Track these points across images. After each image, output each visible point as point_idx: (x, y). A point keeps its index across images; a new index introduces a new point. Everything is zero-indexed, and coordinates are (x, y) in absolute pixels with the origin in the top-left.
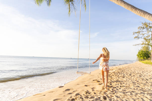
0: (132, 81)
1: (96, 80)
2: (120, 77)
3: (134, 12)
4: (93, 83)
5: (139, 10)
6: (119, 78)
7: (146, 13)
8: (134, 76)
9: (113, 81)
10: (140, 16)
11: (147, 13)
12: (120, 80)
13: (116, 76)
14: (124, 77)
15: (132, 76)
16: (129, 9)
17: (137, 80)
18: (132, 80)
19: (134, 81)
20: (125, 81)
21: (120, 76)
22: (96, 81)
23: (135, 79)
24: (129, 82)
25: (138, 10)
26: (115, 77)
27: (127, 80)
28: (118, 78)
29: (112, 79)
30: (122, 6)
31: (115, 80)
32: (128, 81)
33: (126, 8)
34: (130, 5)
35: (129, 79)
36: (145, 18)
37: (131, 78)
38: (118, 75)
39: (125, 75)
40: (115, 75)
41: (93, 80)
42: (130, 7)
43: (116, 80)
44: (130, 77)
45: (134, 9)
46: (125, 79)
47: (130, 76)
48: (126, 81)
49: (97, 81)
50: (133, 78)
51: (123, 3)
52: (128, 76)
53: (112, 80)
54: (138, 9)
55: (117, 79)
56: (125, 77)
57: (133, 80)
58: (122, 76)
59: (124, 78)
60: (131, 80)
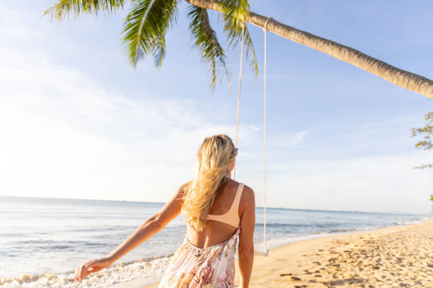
0: (399, 280)
1: (290, 274)
2: (366, 266)
3: (387, 77)
4: (278, 282)
5: (402, 72)
6: (361, 270)
7: (424, 80)
8: (411, 264)
9: (340, 278)
10: (407, 88)
11: (427, 80)
12: (362, 275)
13: (352, 262)
14: (377, 268)
15: (403, 266)
16: (375, 71)
17: (419, 278)
18: (401, 277)
19: (405, 282)
20: (378, 281)
21: (366, 262)
22: (288, 278)
23: (412, 275)
24: (389, 282)
25: (398, 74)
26: (349, 267)
27: (384, 277)
28: (357, 269)
29: (340, 272)
30: (354, 64)
31: (347, 276)
32: (388, 280)
33: (365, 69)
34: (376, 61)
35: (393, 274)
36: (422, 93)
37: (401, 272)
38: (359, 260)
39: (381, 262)
40: (350, 260)
41: (282, 275)
42: (376, 65)
43: (350, 277)
44: (398, 267)
45: (388, 72)
46: (378, 274)
47: (396, 265)
48: (380, 278)
49: (293, 278)
50: (405, 270)
51: (356, 57)
52: (390, 265)
53: (336, 275)
54: (400, 70)
55: (353, 274)
56: (382, 268)
57: (403, 279)
58: (371, 263)
59: (376, 271)
60: (396, 278)
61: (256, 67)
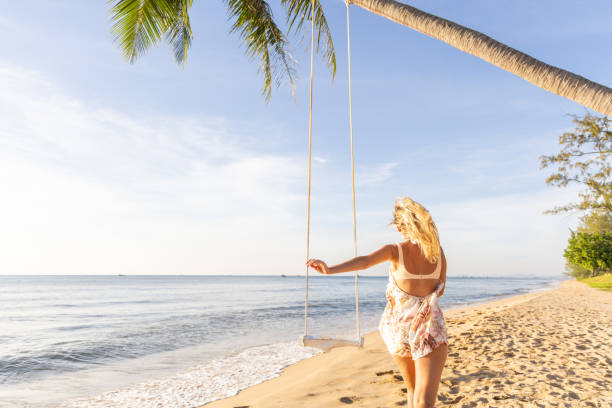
0: (544, 370)
1: (391, 372)
2: (495, 353)
3: (529, 77)
4: (375, 385)
5: (551, 69)
6: (489, 359)
7: (582, 81)
8: (555, 347)
9: (463, 373)
10: (558, 93)
11: (586, 81)
12: (493, 367)
13: (475, 349)
14: (511, 355)
15: (544, 350)
16: (512, 67)
17: (570, 366)
18: (545, 365)
19: (553, 373)
20: (517, 373)
21: (494, 348)
22: (389, 377)
23: (559, 362)
24: (532, 374)
25: (546, 71)
26: (472, 356)
27: (523, 367)
28: (484, 360)
29: (461, 365)
30: (481, 56)
31: (472, 368)
32: (531, 371)
33: (498, 65)
34: (514, 52)
35: (534, 363)
36: (579, 100)
37: (544, 359)
38: (484, 345)
39: (514, 347)
40: (472, 346)
41: (378, 375)
42: (514, 59)
43: (475, 371)
44: (539, 352)
45: (531, 69)
46: (514, 364)
47: (536, 349)
48: (518, 370)
49: (395, 377)
50: (549, 355)
51: (485, 45)
52: (527, 351)
53: (458, 369)
54: (547, 66)
55: (480, 365)
56: (518, 355)
57: (549, 368)
58: (502, 348)
59: (510, 359)
60: (540, 368)
61: (334, 60)
